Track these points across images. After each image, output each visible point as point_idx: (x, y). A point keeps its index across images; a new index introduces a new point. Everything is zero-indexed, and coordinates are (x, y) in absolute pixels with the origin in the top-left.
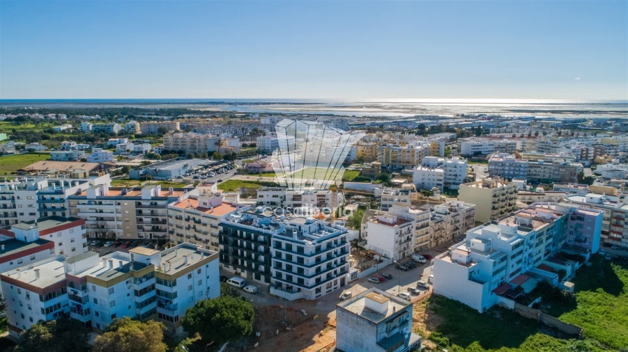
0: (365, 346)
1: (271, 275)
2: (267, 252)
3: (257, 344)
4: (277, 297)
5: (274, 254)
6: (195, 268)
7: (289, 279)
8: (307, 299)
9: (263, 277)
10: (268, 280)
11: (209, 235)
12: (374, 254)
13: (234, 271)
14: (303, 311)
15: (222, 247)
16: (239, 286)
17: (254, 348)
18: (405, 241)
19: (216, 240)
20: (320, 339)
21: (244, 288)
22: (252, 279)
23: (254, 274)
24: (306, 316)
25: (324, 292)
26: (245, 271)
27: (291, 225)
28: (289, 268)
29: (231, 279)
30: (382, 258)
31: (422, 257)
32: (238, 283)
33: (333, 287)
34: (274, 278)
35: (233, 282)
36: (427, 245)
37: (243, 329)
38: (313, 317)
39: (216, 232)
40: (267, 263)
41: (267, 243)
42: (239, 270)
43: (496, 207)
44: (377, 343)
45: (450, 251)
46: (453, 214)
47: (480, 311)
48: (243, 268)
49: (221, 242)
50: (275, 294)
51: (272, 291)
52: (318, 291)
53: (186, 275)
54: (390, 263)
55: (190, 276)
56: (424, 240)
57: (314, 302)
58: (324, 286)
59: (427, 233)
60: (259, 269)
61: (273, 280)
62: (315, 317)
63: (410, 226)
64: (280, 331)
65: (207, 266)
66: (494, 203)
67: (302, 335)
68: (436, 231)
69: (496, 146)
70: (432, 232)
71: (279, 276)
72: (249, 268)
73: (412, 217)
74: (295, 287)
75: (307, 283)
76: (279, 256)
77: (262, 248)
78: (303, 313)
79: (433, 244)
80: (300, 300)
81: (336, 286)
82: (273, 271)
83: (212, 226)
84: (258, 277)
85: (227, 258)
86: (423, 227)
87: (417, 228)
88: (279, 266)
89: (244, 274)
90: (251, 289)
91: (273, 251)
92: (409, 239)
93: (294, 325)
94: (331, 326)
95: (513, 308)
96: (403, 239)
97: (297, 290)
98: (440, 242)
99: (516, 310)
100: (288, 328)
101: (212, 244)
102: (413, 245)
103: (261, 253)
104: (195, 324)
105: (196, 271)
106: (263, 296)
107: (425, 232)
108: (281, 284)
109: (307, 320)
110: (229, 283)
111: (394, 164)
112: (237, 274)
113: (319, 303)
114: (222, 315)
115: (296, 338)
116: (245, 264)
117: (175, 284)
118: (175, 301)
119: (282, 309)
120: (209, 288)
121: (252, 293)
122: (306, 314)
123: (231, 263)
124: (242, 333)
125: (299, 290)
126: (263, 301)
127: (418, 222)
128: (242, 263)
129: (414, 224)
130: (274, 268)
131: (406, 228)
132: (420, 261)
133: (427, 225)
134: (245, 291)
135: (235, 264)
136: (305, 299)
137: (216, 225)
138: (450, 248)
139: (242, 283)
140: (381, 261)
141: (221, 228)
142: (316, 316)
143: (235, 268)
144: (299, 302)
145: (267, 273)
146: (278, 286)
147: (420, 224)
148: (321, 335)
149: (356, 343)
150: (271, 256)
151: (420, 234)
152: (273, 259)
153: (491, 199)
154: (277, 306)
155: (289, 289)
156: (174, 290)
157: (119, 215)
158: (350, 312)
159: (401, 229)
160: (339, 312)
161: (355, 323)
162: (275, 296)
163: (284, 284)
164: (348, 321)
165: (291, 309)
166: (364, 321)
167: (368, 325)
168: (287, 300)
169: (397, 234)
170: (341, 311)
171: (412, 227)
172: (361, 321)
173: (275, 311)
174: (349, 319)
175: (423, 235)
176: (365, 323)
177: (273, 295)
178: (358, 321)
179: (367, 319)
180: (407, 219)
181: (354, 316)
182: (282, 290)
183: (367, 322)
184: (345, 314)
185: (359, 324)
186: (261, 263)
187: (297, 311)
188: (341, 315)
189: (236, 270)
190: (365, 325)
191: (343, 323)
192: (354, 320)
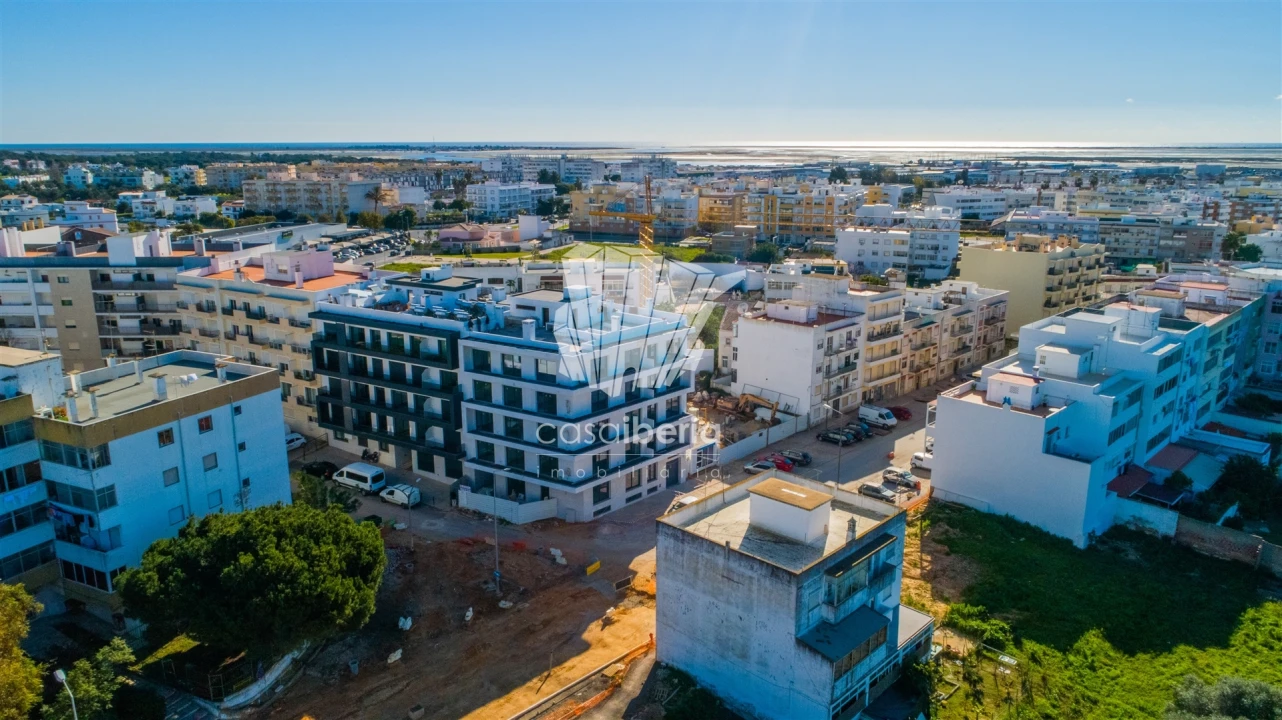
0: (754, 657)
1: (464, 454)
2: (450, 386)
3: (396, 656)
4: (480, 516)
5: (468, 390)
6: (189, 412)
7: (516, 460)
8: (570, 518)
9: (439, 462)
10: (454, 470)
11: (287, 348)
12: (756, 406)
13: (359, 450)
14: (556, 552)
15: (324, 381)
16: (366, 486)
17: (386, 668)
18: (841, 370)
19: (305, 363)
20: (607, 634)
21: (383, 494)
22: (411, 468)
23: (414, 453)
24: (565, 567)
25: (618, 498)
26: (391, 447)
27: (519, 307)
28: (514, 431)
29: (345, 469)
30: (778, 415)
31: (885, 411)
32: (364, 480)
33: (645, 486)
34: (472, 461)
35: (351, 475)
36: (892, 384)
37: (340, 606)
38: (585, 572)
39: (306, 338)
41: (447, 357)
42: (373, 446)
43: (1054, 300)
44: (801, 642)
45: (978, 379)
46: (953, 307)
47: (1080, 543)
48: (384, 439)
49: (319, 366)
50: (472, 507)
51: (467, 498)
52: (601, 494)
53: (152, 434)
54: (802, 427)
55: (166, 438)
56: (887, 370)
57: (591, 527)
58: (618, 481)
59: (894, 352)
60: (428, 438)
61: (469, 468)
62: (590, 570)
63: (853, 329)
64: (478, 614)
65: (237, 410)
66: (1049, 289)
67: (546, 623)
68: (917, 349)
69: (1012, 201)
70: (906, 352)
71: (486, 454)
72: (401, 438)
73: (858, 306)
74: (533, 485)
75: (568, 472)
76: (483, 393)
77: (434, 374)
78: (553, 559)
79: (909, 385)
80: (545, 524)
81: (654, 484)
82: (469, 441)
83: (293, 323)
84: (427, 464)
85: (338, 411)
86: (883, 334)
87: (871, 338)
88: (484, 424)
89: (389, 458)
90: (401, 495)
91: (466, 380)
92: (849, 365)
93: (524, 595)
94: (642, 593)
96: (836, 362)
97: (538, 493)
98: (924, 379)
99: (1183, 539)
100: (503, 604)
101: (298, 376)
102: (860, 381)
103: (433, 390)
104: (162, 591)
105: (189, 423)
106: (438, 514)
107: (888, 350)
108: (491, 476)
109: (564, 578)
110: (340, 479)
111: (785, 232)
112: (370, 458)
113: (605, 530)
114: (259, 560)
115: (530, 631)
116: (391, 428)
117: (104, 460)
118: (106, 519)
119: (491, 547)
120: (246, 482)
121: (404, 506)
122: (563, 561)
123: (348, 425)
124: (332, 620)
125: (545, 492)
126: (433, 528)
127: (873, 318)
128: (382, 423)
129: (864, 326)
130: (471, 431)
131: (844, 332)
132: (881, 421)
133: (896, 331)
134: (384, 500)
135: (362, 429)
136: (562, 522)
137: (306, 317)
138: (979, 373)
139: (376, 479)
140: (776, 422)
141: (319, 326)
142: (596, 566)
143: (363, 442)
144: (544, 529)
145: (452, 449)
146: (484, 484)
147: (879, 325)
148: (608, 622)
149: (723, 644)
150: (459, 397)
151: (876, 353)
153: (1043, 280)
154: (475, 542)
155: (516, 490)
156: (100, 479)
157: (48, 311)
158: (702, 539)
159: (829, 335)
160: (666, 543)
161: (720, 577)
162: (474, 512)
163: (502, 476)
164: (696, 572)
165: (518, 548)
166: (752, 568)
167: (767, 583)
168: (508, 523)
169: (820, 347)
170: (672, 541)
171: (859, 333)
172: (742, 569)
173: (468, 554)
174: (700, 566)
175: (885, 356)
176: (755, 575)
177: (467, 511)
178: (730, 570)
179: (763, 562)
180: (842, 314)
181: (718, 553)
182: (492, 494)
183: (764, 572)
184: (687, 548)
185: (736, 578)
186: (434, 420)
187: (536, 553)
188: (671, 554)
189: (366, 445)
190: (755, 582)
191: (681, 577)
192: (717, 565)
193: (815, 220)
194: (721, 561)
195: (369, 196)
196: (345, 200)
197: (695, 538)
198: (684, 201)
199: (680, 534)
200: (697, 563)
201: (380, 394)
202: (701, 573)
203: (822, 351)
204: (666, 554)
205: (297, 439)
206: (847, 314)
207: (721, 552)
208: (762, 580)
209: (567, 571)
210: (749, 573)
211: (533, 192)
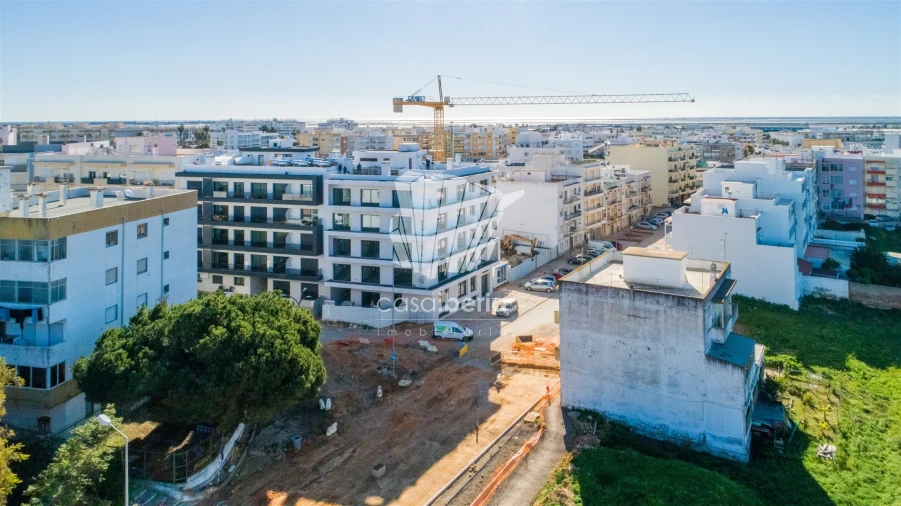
0: (664, 379)
1: (321, 278)
3: (332, 430)
4: (345, 324)
5: (328, 223)
7: (371, 275)
9: (296, 288)
10: (310, 293)
12: (516, 245)
13: (213, 287)
14: (423, 344)
17: (326, 441)
18: (572, 215)
23: (270, 281)
24: (437, 353)
26: (247, 280)
30: (536, 249)
31: (608, 243)
33: (469, 295)
34: (329, 281)
36: (600, 228)
38: (457, 353)
40: (312, 245)
42: (228, 281)
43: (673, 178)
44: (710, 357)
45: (688, 205)
46: (623, 179)
47: (795, 306)
48: (242, 273)
50: (335, 319)
51: (331, 312)
53: (100, 234)
54: (554, 256)
55: (112, 239)
56: (596, 218)
58: (453, 289)
59: (599, 206)
60: (286, 267)
61: (325, 289)
62: (463, 353)
63: (577, 186)
64: (385, 392)
65: (167, 223)
66: (670, 171)
67: (449, 392)
68: (610, 204)
70: (605, 206)
71: (342, 273)
72: (258, 270)
74: (388, 293)
77: (295, 213)
78: (425, 349)
79: (608, 230)
81: (475, 293)
82: (326, 263)
86: (592, 192)
87: (587, 194)
92: (577, 213)
93: (414, 375)
95: (846, 296)
96: (570, 209)
97: (392, 299)
98: (615, 226)
99: (855, 299)
100: (403, 383)
102: (583, 225)
103: (293, 226)
105: (131, 227)
107: (596, 203)
108: (348, 291)
109: (443, 361)
114: (232, 331)
115: (437, 400)
118: (56, 312)
119: (366, 346)
120: (166, 289)
122: (434, 349)
127: (587, 180)
128: (239, 259)
129: (582, 185)
130: (331, 255)
131: (572, 187)
133: (599, 191)
135: (219, 267)
138: (688, 201)
140: (535, 253)
141: (182, 184)
142: (466, 350)
145: (310, 272)
146: (342, 297)
147: (589, 186)
148: (500, 387)
149: (631, 377)
150: (320, 228)
151: (590, 205)
152: (327, 235)
153: (666, 166)
154: (351, 343)
155: (370, 299)
156: (57, 271)
158: (607, 287)
159: (566, 188)
160: (570, 298)
161: (625, 317)
162: (339, 322)
163: (357, 289)
164: (601, 317)
165: (388, 343)
166: (658, 302)
167: (674, 312)
168: (371, 328)
169: (561, 197)
170: (576, 295)
171: (580, 190)
172: (648, 306)
173: (350, 351)
174: (605, 311)
175: (594, 208)
176: (662, 308)
177: (331, 323)
178: (635, 309)
179: (668, 295)
180: (564, 178)
181: (623, 296)
182: (353, 305)
183: (670, 303)
184: (591, 298)
185: (642, 315)
186: (293, 250)
187: (407, 346)
188: (575, 307)
189: (221, 282)
190: (662, 314)
191: (586, 325)
192: (623, 307)
193: (480, 148)
194: (626, 303)
197: (599, 288)
198: (384, 138)
199: (584, 288)
200: (602, 309)
201: (239, 234)
202: (606, 317)
203: (562, 200)
204: (570, 308)
206: (568, 178)
207: (626, 295)
208: (669, 311)
209: (440, 356)
210: (655, 307)
211: (262, 137)
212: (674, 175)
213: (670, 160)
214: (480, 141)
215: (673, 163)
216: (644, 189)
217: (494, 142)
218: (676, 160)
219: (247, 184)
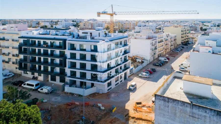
1: (66, 75)
2: (62, 55)
4: (72, 94)
5: (69, 56)
7: (83, 76)
8: (101, 92)
9: (58, 78)
10: (62, 80)
11: (11, 48)
12: (136, 59)
13: (31, 76)
14: (100, 105)
15: (22, 56)
16: (33, 88)
18: (154, 49)
19: (16, 52)
21: (39, 90)
22: (48, 81)
23: (50, 76)
24: (104, 110)
25: (113, 86)
26: (42, 75)
28: (83, 66)
29: (26, 83)
30: (143, 60)
31: (166, 58)
32: (33, 86)
34: (69, 77)
35: (28, 85)
36: (162, 53)
38: (111, 111)
39: (17, 45)
40: (63, 64)
42: (36, 75)
45: (195, 48)
46: (169, 37)
48: (40, 72)
49: (20, 52)
50: (69, 92)
51: (68, 89)
52: (109, 84)
54: (149, 63)
56: (161, 50)
57: (108, 95)
58: (113, 80)
59: (162, 46)
60: (55, 71)
61: (67, 79)
62: (113, 111)
63: (156, 40)
66: (182, 34)
70: (164, 46)
71: (73, 74)
72: (46, 72)
74: (89, 83)
78: (99, 108)
79: (165, 53)
80: (93, 95)
82: (68, 71)
83: (13, 40)
84: (53, 79)
85: (26, 65)
87: (159, 42)
88: (73, 65)
89: (41, 78)
90: (45, 90)
91: (68, 53)
92: (156, 48)
97: (90, 85)
98: (167, 52)
101: (13, 56)
102: (157, 52)
106: (58, 95)
108: (75, 81)
109: (105, 115)
110: (24, 86)
112: (35, 78)
113: (113, 95)
116: (42, 69)
119: (77, 106)
121: (46, 93)
122: (103, 108)
123: (29, 69)
125: (93, 85)
126: (57, 100)
128: (40, 67)
130: (69, 68)
131: (154, 41)
133: (162, 41)
134: (39, 92)
135: (33, 70)
136: (98, 93)
137: (17, 39)
139: (36, 85)
140: (142, 62)
141: (21, 41)
142: (115, 109)
143: (33, 74)
144: (93, 97)
145: (62, 74)
146: (73, 84)
147: (160, 40)
151: (159, 46)
152: (67, 60)
154: (72, 104)
155: (83, 85)
158: (178, 101)
159: (153, 41)
160: (160, 103)
161: (188, 116)
162: (70, 93)
163: (78, 81)
164: (175, 114)
165: (87, 105)
166: (206, 112)
167: (215, 118)
168: (82, 96)
169: (151, 44)
170: (163, 102)
171: (157, 41)
172: (200, 113)
173: (70, 109)
174: (177, 111)
176: (208, 115)
177: (67, 93)
178: (193, 113)
179: (212, 109)
180: (152, 37)
181: (187, 106)
182: (76, 87)
183: (213, 113)
184: (170, 104)
185: (197, 116)
186: (57, 65)
187: (93, 106)
188: (162, 107)
189: (34, 75)
190: (208, 118)
191: (167, 117)
192: (186, 111)
193: (128, 27)
194: (188, 109)
195: (37, 24)
196: (31, 24)
199: (167, 100)
200: (176, 110)
201: (40, 59)
202: (178, 115)
203: (151, 45)
204: (160, 107)
205: (11, 74)
206: (153, 37)
207: (189, 106)
208: (212, 117)
209: (105, 112)
210: (205, 114)
211: (72, 23)
212: (183, 36)
213: (182, 31)
214: (128, 25)
215: (183, 32)
216: (175, 40)
217: (132, 25)
218: (183, 31)
219: (42, 42)
